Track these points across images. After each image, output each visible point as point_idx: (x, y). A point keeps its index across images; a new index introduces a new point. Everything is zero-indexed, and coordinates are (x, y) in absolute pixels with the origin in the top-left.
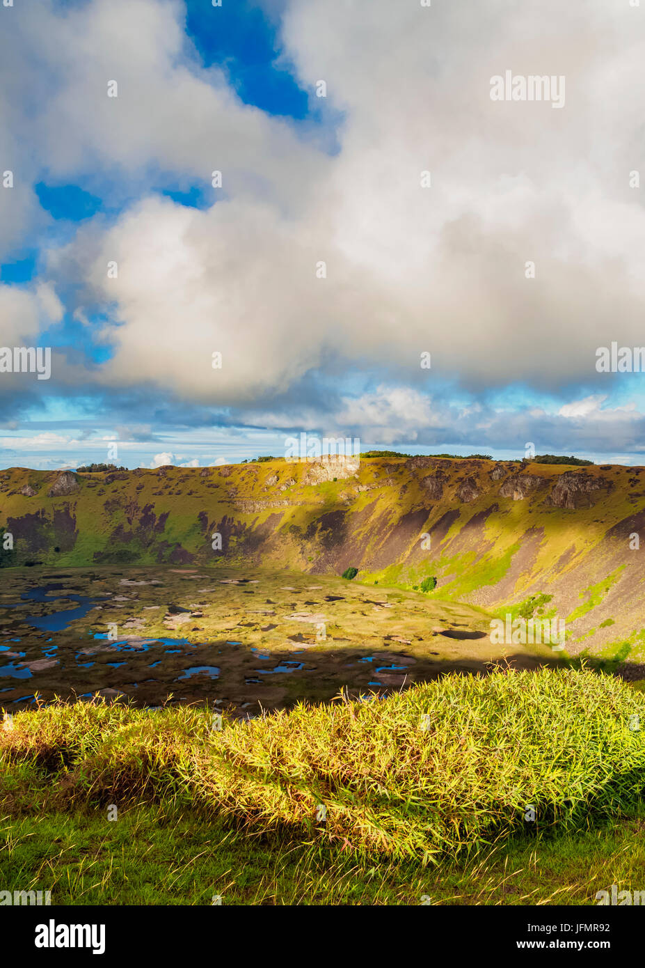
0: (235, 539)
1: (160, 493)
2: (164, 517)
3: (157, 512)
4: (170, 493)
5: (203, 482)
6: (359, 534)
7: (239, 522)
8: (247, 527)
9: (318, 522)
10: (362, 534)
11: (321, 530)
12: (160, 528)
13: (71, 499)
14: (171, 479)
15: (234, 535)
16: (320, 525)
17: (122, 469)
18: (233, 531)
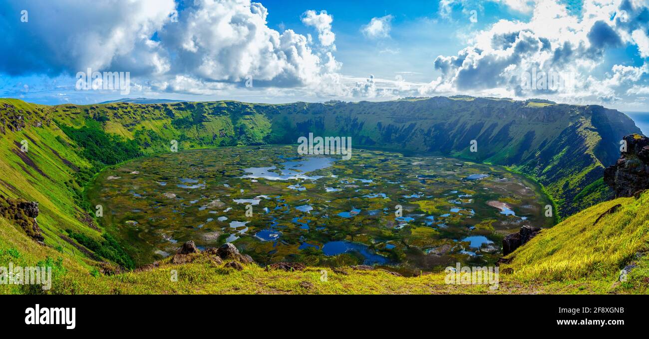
0: (394, 134)
1: (360, 113)
2: (362, 124)
3: (359, 121)
4: (365, 113)
5: (380, 109)
6: (451, 133)
7: (396, 127)
8: (400, 129)
9: (432, 128)
10: (452, 134)
11: (434, 132)
12: (360, 129)
13: (322, 115)
14: (365, 107)
15: (394, 133)
16: (433, 130)
17: (343, 102)
18: (393, 131)
